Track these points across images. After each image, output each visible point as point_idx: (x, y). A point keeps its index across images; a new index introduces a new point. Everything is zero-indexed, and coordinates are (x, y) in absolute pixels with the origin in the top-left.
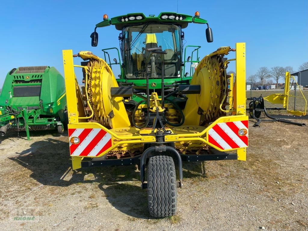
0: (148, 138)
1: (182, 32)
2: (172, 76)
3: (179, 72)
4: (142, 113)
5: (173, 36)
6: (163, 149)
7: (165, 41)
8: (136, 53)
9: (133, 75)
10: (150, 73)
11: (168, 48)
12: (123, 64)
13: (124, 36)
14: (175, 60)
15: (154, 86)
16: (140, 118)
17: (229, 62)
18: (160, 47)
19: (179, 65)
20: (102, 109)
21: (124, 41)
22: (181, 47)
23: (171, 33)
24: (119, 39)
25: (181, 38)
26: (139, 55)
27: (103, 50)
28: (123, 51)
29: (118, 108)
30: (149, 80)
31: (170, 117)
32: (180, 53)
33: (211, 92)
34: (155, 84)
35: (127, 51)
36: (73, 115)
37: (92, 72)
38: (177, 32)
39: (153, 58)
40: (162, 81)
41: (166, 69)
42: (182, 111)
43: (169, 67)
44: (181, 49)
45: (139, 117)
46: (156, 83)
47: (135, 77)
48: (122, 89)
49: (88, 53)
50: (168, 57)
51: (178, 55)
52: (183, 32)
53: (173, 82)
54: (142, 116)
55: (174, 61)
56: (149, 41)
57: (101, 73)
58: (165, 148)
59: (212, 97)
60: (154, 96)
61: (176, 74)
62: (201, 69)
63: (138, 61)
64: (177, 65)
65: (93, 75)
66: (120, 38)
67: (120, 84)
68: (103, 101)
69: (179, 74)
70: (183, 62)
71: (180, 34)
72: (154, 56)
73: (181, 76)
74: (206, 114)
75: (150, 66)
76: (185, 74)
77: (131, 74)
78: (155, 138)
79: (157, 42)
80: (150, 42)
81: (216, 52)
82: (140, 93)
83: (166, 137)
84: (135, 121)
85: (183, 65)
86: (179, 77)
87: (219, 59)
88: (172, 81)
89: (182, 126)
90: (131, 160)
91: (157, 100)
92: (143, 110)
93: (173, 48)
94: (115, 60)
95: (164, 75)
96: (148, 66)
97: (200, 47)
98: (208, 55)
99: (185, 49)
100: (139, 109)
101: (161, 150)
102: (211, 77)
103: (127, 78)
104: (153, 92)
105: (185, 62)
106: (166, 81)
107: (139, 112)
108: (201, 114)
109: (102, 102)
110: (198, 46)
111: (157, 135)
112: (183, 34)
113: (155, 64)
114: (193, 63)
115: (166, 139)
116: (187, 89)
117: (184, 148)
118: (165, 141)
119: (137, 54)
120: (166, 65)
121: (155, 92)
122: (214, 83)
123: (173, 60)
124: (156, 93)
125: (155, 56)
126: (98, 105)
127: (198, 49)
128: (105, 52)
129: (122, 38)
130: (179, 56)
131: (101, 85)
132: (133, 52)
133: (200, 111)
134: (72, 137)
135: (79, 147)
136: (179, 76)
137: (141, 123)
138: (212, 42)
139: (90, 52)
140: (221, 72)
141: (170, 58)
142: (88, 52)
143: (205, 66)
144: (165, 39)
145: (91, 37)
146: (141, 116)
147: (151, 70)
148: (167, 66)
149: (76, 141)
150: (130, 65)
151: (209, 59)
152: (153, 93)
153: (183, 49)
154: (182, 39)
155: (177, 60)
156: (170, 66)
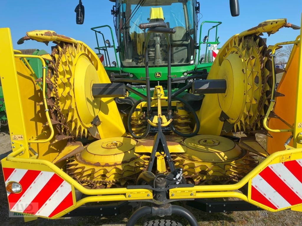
0: (138, 193)
1: (197, 3)
2: (183, 63)
3: (192, 57)
4: (142, 113)
5: (184, 9)
6: (166, 213)
7: (174, 16)
8: (135, 33)
9: (132, 61)
10: (154, 59)
11: (177, 25)
12: (118, 47)
13: (119, 9)
14: (186, 40)
15: (159, 76)
16: (139, 122)
17: (282, 47)
18: (168, 23)
19: (193, 48)
20: (76, 119)
21: (118, 15)
22: (195, 24)
23: (181, 4)
24: (112, 14)
25: (196, 10)
26: (139, 35)
27: (92, 29)
28: (117, 30)
29: (106, 112)
30: (149, 68)
31: (180, 121)
32: (194, 32)
33: (245, 94)
34: (159, 74)
35: (122, 30)
36: (19, 137)
37: (59, 63)
38: (189, 3)
39: (157, 39)
40: (169, 70)
41: (175, 53)
42: (197, 112)
43: (179, 50)
44: (195, 27)
45: (137, 121)
46: (161, 72)
47: (134, 64)
48: (109, 86)
49: (46, 34)
50: (178, 36)
51: (190, 34)
52: (199, 3)
53: (183, 71)
54: (142, 118)
55: (185, 42)
56: (153, 17)
57: (74, 64)
58: (169, 210)
59: (246, 102)
60: (158, 91)
61: (188, 60)
62: (226, 55)
63: (138, 42)
64: (189, 46)
65: (61, 68)
66: (113, 12)
67: (112, 75)
68: (76, 107)
69: (192, 60)
70: (197, 44)
71: (195, 6)
72: (159, 36)
73: (194, 62)
74: (234, 124)
75: (154, 49)
76: (200, 60)
77: (130, 59)
78: (151, 194)
79: (164, 18)
80: (156, 18)
81: (255, 28)
82: (140, 86)
83: (171, 191)
84: (132, 126)
85: (198, 48)
86: (192, 64)
87: (258, 40)
88: (183, 69)
89: (197, 138)
90: (115, 209)
91: (161, 99)
92: (144, 109)
93: (184, 26)
94: (108, 42)
95: (172, 61)
96: (151, 49)
97: (220, 23)
98: (238, 34)
99: (201, 26)
100: (138, 110)
101: (162, 214)
102: (246, 69)
103: (124, 65)
104: (157, 85)
105: (200, 43)
106: (174, 70)
107: (137, 113)
108: (225, 121)
109: (75, 109)
110: (219, 22)
111: (156, 187)
112: (198, 5)
113: (161, 46)
114: (211, 45)
115: (172, 195)
116: (206, 87)
117: (201, 178)
118: (171, 197)
119: (137, 33)
120: (174, 48)
121: (160, 85)
122: (251, 80)
123: (183, 41)
124: (161, 87)
125: (161, 36)
126: (70, 114)
127: (217, 26)
128: (96, 31)
129: (115, 12)
130: (192, 36)
131: (72, 84)
132: (131, 31)
133: (224, 117)
134: (10, 181)
135: (22, 198)
136: (192, 62)
137: (141, 128)
138: (238, 15)
139: (52, 32)
140: (262, 62)
141: (180, 39)
142: (46, 31)
143: (234, 52)
144: (173, 13)
145: (75, 11)
146: (140, 119)
147: (155, 54)
148: (176, 49)
149: (16, 189)
150: (127, 48)
151: (240, 40)
152: (157, 87)
153: (197, 26)
154: (197, 13)
155: (189, 41)
156: (180, 48)
